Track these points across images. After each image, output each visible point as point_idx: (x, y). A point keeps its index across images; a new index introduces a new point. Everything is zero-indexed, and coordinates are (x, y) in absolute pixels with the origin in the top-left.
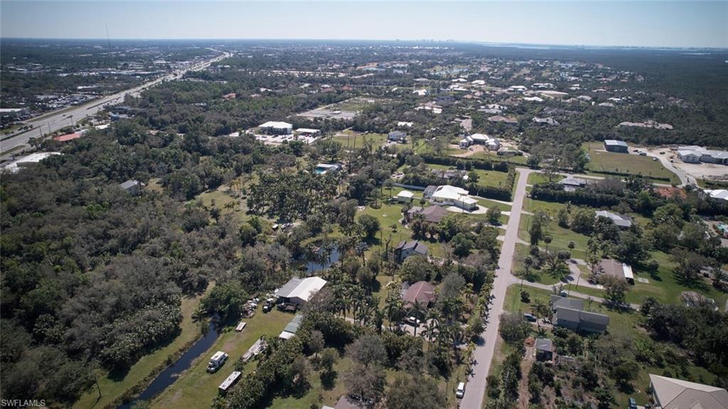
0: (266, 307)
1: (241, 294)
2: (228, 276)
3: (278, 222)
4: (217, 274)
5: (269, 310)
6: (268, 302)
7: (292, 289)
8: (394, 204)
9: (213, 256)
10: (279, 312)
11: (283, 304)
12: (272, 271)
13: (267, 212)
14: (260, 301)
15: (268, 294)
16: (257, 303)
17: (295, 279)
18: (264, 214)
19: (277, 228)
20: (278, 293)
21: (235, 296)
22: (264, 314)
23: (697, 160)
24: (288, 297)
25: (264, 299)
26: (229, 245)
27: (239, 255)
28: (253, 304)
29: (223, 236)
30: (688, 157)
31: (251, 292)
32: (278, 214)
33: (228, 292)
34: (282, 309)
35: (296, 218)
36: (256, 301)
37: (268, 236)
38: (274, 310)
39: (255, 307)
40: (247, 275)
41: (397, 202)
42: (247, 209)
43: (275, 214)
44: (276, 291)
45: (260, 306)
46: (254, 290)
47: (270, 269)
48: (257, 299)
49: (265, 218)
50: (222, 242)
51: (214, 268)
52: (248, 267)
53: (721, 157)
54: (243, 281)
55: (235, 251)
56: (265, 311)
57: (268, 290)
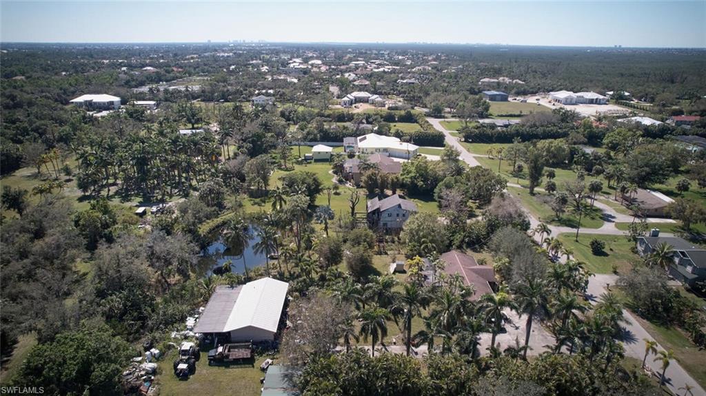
0: (183, 366)
1: (117, 349)
2: (69, 313)
3: (141, 204)
4: (40, 314)
5: (192, 369)
6: (185, 352)
7: (226, 312)
8: (310, 163)
9: (20, 277)
10: (215, 369)
11: (220, 349)
12: (163, 285)
13: (117, 193)
14: (162, 354)
15: (173, 334)
16: (156, 358)
17: (221, 291)
18: (112, 197)
19: (144, 213)
20: (197, 325)
21: (100, 359)
22: (183, 384)
23: (574, 101)
24: (225, 330)
25: (170, 347)
26: (58, 247)
27: (81, 266)
28: (149, 366)
29: (39, 234)
30: (566, 99)
31: (133, 336)
32: (137, 195)
33: (82, 353)
34: (220, 361)
35: (171, 196)
36: (153, 356)
37: (133, 227)
38: (202, 367)
39: (154, 372)
40: (116, 301)
41: (313, 161)
42: (80, 193)
43: (132, 195)
44: (190, 322)
45: (167, 366)
46: (137, 331)
47: (158, 281)
48: (155, 351)
49: (116, 201)
50: (38, 245)
51: (26, 303)
52: (111, 284)
53: (592, 98)
54: (109, 317)
55: (73, 260)
56: (183, 376)
57: (172, 323)
